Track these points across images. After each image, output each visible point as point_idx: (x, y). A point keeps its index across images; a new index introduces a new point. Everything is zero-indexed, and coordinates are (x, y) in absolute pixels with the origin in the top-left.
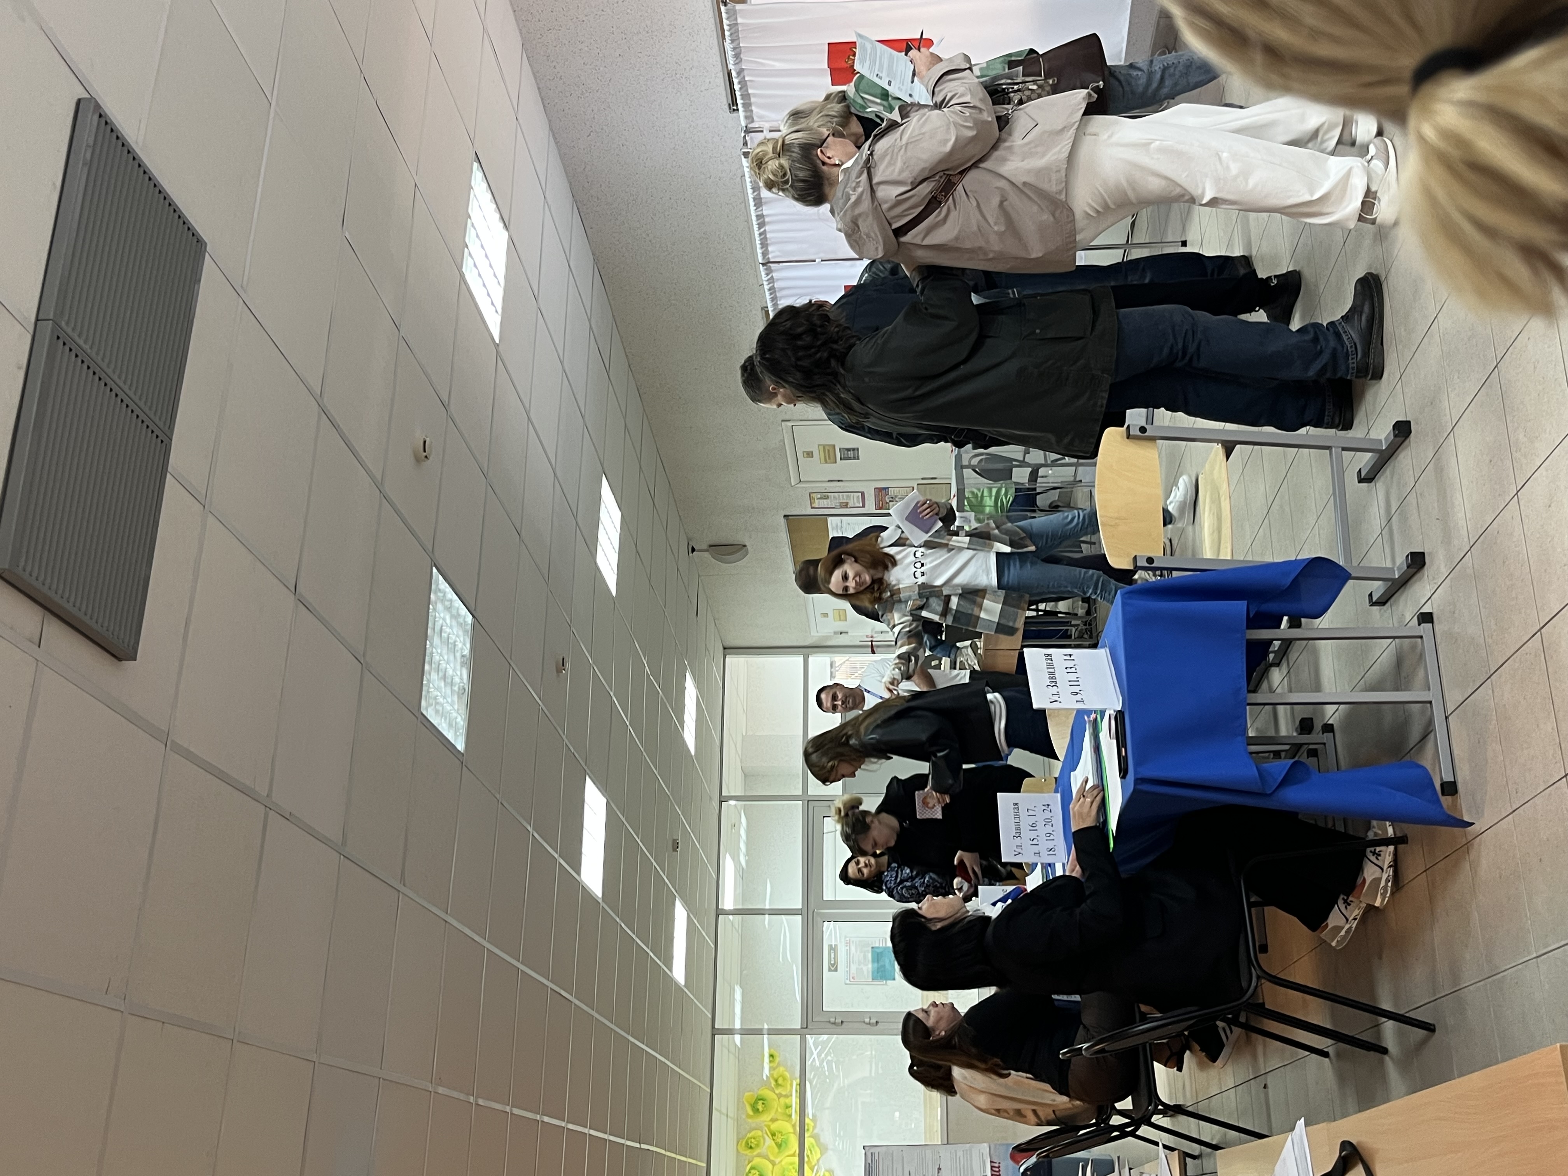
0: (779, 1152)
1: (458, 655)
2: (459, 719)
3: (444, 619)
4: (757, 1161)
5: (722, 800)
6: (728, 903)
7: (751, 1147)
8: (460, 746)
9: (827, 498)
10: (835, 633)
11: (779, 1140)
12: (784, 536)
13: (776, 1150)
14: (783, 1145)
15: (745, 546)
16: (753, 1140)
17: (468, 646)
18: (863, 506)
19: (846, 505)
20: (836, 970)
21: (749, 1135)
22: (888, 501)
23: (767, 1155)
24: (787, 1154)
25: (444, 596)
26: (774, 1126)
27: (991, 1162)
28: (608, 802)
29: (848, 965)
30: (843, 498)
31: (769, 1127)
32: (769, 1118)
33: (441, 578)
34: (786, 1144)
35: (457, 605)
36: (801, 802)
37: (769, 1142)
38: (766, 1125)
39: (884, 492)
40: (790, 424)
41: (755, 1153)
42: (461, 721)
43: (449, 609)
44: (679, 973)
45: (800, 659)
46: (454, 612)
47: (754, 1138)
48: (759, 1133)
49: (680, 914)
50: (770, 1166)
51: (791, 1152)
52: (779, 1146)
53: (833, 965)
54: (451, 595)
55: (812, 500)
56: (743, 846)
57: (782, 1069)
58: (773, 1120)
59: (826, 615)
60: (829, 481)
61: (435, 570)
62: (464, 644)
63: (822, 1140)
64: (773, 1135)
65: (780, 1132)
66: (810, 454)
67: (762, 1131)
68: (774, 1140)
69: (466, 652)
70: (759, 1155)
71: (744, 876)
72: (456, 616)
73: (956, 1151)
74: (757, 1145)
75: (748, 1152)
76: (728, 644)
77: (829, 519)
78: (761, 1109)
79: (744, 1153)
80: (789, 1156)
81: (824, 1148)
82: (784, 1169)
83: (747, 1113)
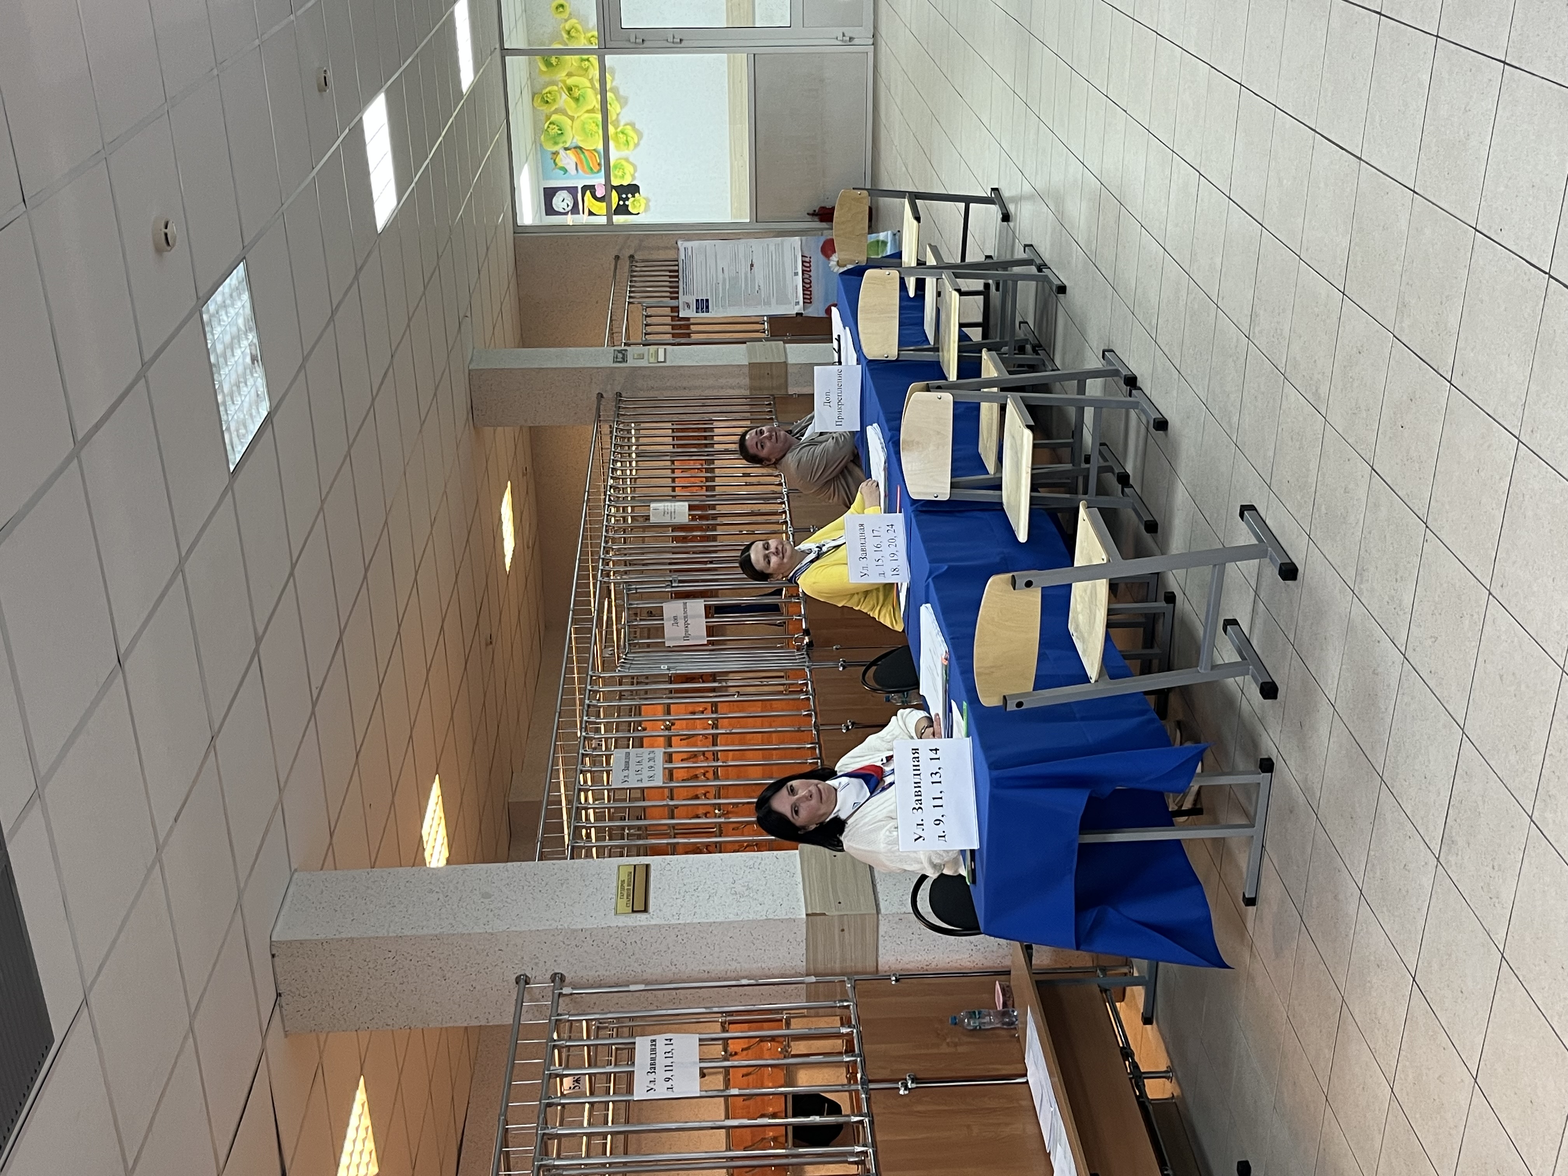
0: (578, 107)
4: (554, 117)
7: (547, 102)
11: (576, 95)
13: (572, 103)
14: (581, 99)
16: (548, 95)
21: (545, 91)
23: (565, 109)
24: (585, 109)
26: (570, 81)
27: (802, 256)
31: (564, 82)
32: (564, 74)
34: (584, 98)
37: (565, 96)
38: (560, 81)
41: (553, 109)
47: (550, 93)
48: (555, 88)
50: (569, 122)
51: (590, 107)
52: (577, 100)
57: (573, 21)
58: (570, 75)
63: (622, 93)
64: (570, 89)
65: (577, 86)
67: (557, 86)
68: (570, 94)
70: (556, 111)
73: (768, 245)
74: (554, 100)
75: (545, 108)
78: (554, 64)
79: (541, 108)
80: (588, 111)
81: (623, 101)
82: (584, 124)
83: (540, 69)
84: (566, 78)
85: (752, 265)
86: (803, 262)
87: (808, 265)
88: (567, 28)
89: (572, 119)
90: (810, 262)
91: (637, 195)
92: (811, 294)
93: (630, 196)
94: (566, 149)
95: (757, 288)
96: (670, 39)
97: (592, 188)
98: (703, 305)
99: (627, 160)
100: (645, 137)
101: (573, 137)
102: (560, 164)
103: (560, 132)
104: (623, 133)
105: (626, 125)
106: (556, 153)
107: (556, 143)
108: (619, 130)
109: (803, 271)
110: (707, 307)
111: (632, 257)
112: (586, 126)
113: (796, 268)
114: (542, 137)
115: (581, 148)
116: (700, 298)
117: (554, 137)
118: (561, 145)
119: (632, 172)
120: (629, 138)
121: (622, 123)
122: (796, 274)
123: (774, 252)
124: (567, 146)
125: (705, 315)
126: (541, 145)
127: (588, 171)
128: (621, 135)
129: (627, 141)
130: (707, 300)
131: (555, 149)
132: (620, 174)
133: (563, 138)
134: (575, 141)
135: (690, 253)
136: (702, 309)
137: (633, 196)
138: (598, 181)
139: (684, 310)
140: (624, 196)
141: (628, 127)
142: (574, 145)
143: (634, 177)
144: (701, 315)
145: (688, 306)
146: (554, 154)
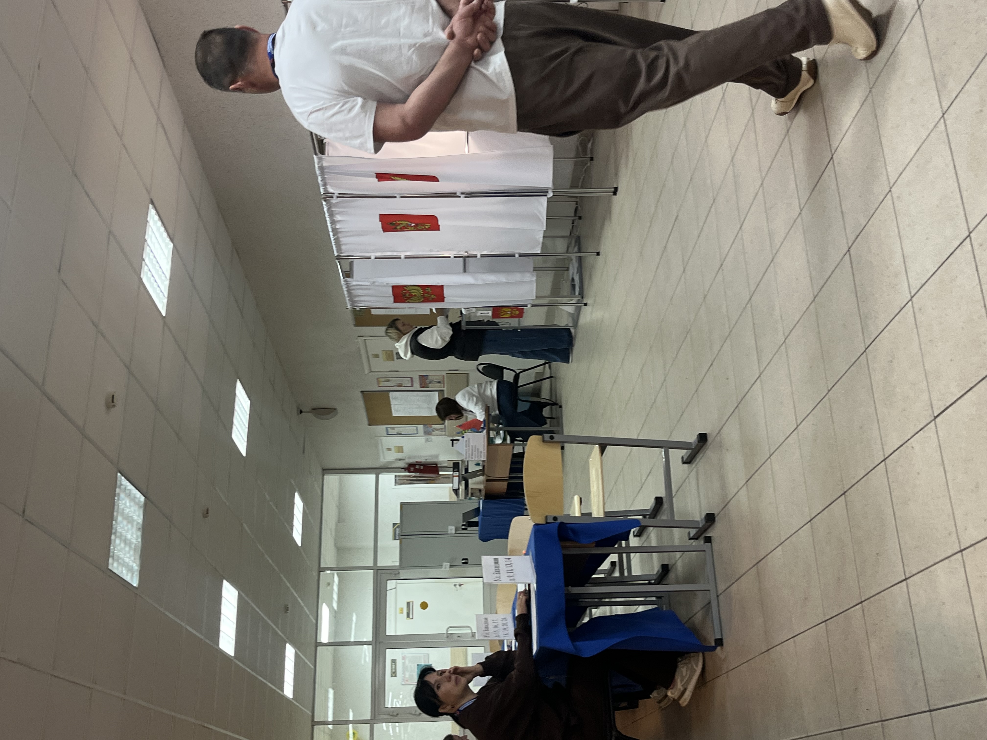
1: (135, 523)
2: (134, 565)
3: (125, 504)
5: (321, 570)
6: (324, 637)
8: (135, 584)
9: (388, 381)
10: (396, 460)
12: (360, 403)
15: (335, 409)
17: (142, 517)
18: (412, 386)
19: (400, 385)
20: (396, 676)
22: (428, 383)
25: (125, 488)
28: (239, 594)
29: (404, 673)
30: (399, 381)
33: (123, 478)
35: (134, 492)
36: (372, 571)
39: (425, 377)
40: (364, 338)
42: (136, 567)
43: (129, 495)
44: (288, 691)
45: (373, 476)
46: (132, 496)
49: (290, 651)
53: (394, 673)
54: (130, 487)
55: (378, 382)
56: (335, 596)
59: (389, 450)
60: (390, 371)
61: (119, 474)
62: (139, 516)
66: (376, 356)
69: (140, 520)
71: (336, 616)
72: (133, 499)
76: (325, 467)
77: (391, 393)
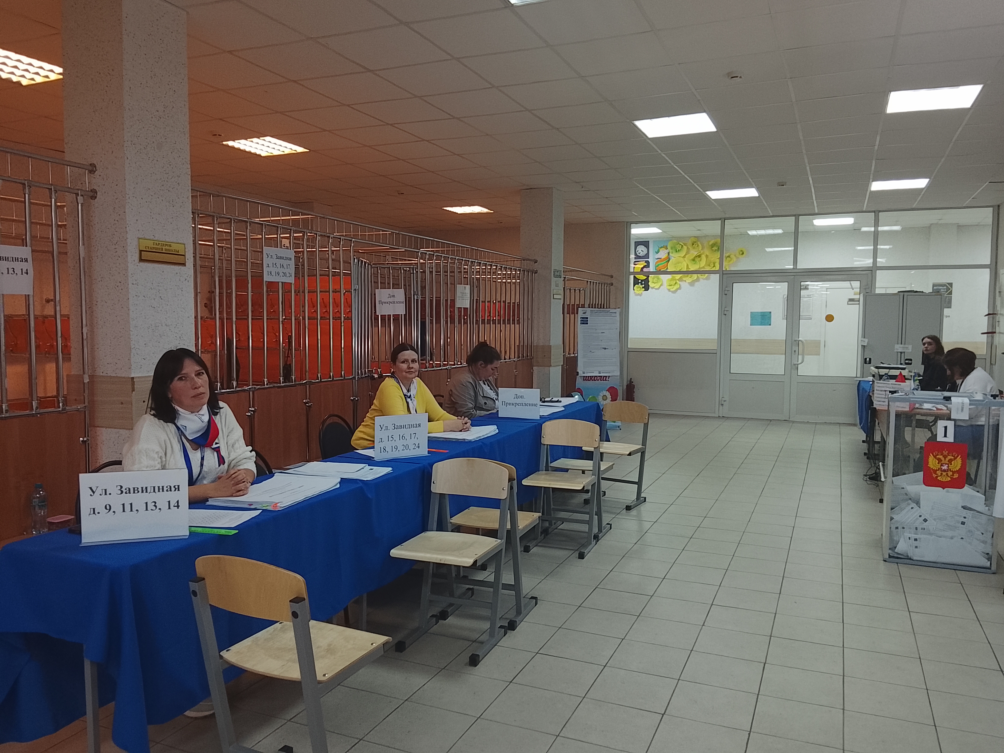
0: (689, 260)
11: (696, 260)
13: (692, 257)
14: (694, 262)
31: (703, 253)
34: (694, 264)
37: (696, 253)
38: (704, 251)
41: (690, 247)
48: (700, 249)
50: (683, 255)
51: (689, 267)
52: (694, 260)
57: (735, 259)
58: (707, 256)
65: (701, 261)
67: (702, 250)
68: (697, 256)
70: (688, 249)
78: (714, 248)
79: (690, 240)
80: (687, 265)
81: (692, 284)
82: (681, 263)
83: (710, 241)
84: (705, 255)
85: (605, 349)
86: (606, 377)
87: (604, 379)
88: (731, 256)
89: (684, 257)
90: (606, 380)
91: (644, 289)
92: (588, 380)
93: (643, 286)
94: (669, 253)
95: (592, 351)
96: (726, 309)
97: (648, 266)
98: (585, 321)
99: (662, 285)
100: (673, 294)
101: (675, 257)
102: (661, 250)
103: (677, 250)
104: (676, 283)
105: (680, 285)
106: (667, 249)
107: (672, 248)
108: (677, 281)
109: (601, 376)
110: (583, 323)
111: (612, 284)
112: (680, 264)
113: (603, 373)
114: (676, 241)
115: (669, 261)
116: (588, 319)
117: (674, 247)
118: (671, 251)
119: (655, 287)
120: (673, 286)
121: (681, 283)
122: (600, 373)
123: (611, 361)
124: (670, 254)
125: (579, 322)
126: (671, 240)
127: (657, 265)
128: (675, 282)
129: (671, 285)
130: (587, 323)
131: (669, 247)
132: (655, 281)
133: (674, 251)
134: (673, 258)
135: (613, 315)
136: (583, 321)
137: (643, 288)
138: (652, 268)
139: (582, 311)
140: (643, 283)
141: (678, 286)
142: (670, 257)
143: (653, 288)
144: (579, 319)
145: (584, 313)
146: (667, 246)
